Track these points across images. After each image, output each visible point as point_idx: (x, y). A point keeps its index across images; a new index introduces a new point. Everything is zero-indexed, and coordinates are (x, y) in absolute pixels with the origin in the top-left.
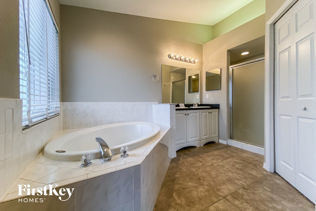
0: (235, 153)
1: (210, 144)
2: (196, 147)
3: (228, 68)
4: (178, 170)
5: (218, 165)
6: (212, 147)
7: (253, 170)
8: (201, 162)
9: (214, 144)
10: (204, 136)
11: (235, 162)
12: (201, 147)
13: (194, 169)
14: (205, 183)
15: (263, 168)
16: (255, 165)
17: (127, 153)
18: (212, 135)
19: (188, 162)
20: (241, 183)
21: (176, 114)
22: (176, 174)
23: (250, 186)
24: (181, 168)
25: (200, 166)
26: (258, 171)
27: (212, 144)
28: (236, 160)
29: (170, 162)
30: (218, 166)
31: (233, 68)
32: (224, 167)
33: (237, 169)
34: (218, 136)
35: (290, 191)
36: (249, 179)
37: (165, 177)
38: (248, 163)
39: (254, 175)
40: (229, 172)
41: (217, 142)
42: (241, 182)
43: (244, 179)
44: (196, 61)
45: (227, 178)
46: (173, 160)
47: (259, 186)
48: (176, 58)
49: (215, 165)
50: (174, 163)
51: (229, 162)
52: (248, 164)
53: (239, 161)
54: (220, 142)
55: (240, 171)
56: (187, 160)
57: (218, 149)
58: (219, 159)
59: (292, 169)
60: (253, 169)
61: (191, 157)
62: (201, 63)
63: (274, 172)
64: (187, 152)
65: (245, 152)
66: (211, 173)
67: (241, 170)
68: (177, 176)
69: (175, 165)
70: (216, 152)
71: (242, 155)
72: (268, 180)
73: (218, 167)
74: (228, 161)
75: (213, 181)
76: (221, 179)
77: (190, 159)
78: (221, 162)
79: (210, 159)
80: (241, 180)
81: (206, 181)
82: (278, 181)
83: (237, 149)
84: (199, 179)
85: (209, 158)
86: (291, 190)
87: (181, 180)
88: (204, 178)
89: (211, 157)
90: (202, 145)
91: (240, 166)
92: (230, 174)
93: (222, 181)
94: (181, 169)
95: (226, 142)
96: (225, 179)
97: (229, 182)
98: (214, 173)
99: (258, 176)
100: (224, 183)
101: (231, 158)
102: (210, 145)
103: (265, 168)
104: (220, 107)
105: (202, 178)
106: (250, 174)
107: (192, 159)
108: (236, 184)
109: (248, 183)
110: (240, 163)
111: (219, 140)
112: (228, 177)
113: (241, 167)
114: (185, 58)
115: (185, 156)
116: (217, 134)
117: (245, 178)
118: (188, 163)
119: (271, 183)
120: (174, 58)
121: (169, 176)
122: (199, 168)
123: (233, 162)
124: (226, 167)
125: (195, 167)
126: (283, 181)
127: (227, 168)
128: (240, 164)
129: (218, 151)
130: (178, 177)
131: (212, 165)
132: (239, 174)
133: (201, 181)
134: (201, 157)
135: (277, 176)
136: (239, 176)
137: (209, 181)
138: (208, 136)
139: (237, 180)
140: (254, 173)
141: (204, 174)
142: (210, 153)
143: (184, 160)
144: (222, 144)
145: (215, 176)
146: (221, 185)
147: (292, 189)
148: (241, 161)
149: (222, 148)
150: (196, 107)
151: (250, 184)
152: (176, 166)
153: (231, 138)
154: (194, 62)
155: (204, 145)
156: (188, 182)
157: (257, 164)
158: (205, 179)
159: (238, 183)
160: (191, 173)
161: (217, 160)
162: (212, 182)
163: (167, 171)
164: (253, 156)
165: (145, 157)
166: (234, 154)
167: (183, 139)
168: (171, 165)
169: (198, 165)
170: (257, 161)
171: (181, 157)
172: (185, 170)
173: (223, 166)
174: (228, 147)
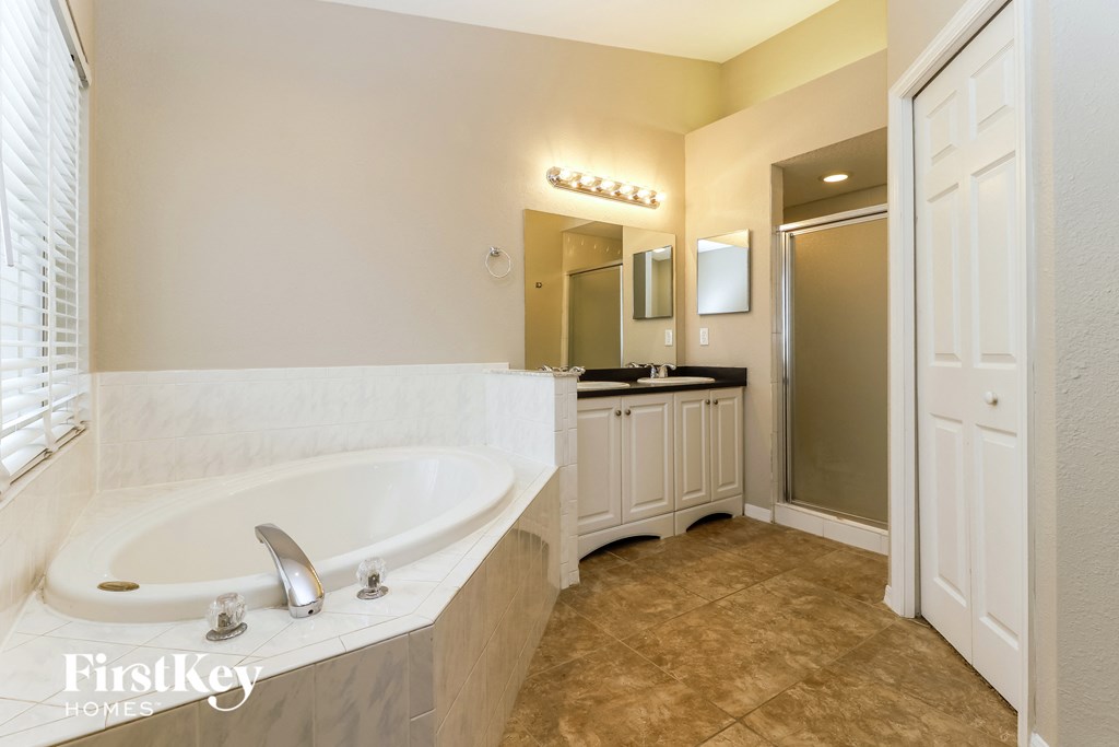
0: (796, 554)
1: (712, 522)
2: (658, 538)
3: (776, 233)
4: (584, 633)
5: (733, 604)
6: (717, 534)
7: (850, 614)
8: (673, 596)
9: (726, 521)
10: (688, 493)
11: (791, 589)
12: (675, 538)
13: (641, 626)
14: (677, 675)
15: (885, 605)
16: (859, 597)
17: (382, 583)
18: (720, 490)
19: (622, 599)
20: (801, 665)
21: (579, 412)
22: (575, 650)
23: (831, 673)
24: (595, 623)
25: (668, 611)
26: (864, 617)
27: (718, 525)
28: (796, 582)
29: (551, 606)
30: (730, 610)
31: (795, 233)
32: (753, 610)
33: (797, 613)
34: (741, 490)
35: (956, 679)
36: (832, 647)
37: (533, 662)
38: (838, 589)
39: (851, 632)
40: (768, 627)
41: (736, 513)
42: (802, 659)
43: (815, 648)
44: (662, 197)
45: (756, 651)
46: (566, 597)
47: (860, 668)
48: (580, 185)
49: (722, 603)
50: (567, 607)
51: (773, 589)
52: (836, 593)
53: (807, 584)
54: (748, 514)
55: (804, 622)
56: (621, 593)
57: (739, 542)
58: (739, 582)
59: (963, 602)
60: (848, 609)
61: (635, 578)
62: (681, 206)
63: (916, 617)
64: (622, 562)
65: (833, 550)
66: (704, 637)
67: (809, 617)
68: (576, 655)
69: (574, 615)
70: (731, 555)
71: (819, 562)
72: (892, 645)
73: (730, 613)
74: (769, 585)
75: (709, 665)
76: (737, 656)
77: (632, 587)
78: (742, 592)
79: (705, 582)
80: (804, 654)
81: (683, 667)
82: (923, 648)
83: (806, 538)
84: (660, 661)
85: (702, 578)
86: (958, 674)
87: (591, 669)
88: (677, 655)
89: (711, 576)
90: (681, 530)
91: (810, 603)
92: (770, 635)
93: (739, 663)
94: (595, 628)
95: (769, 512)
96: (749, 654)
97: (763, 665)
98: (713, 636)
99: (864, 635)
100: (745, 669)
101: (781, 576)
102: (710, 527)
103: (889, 605)
104: (751, 378)
105: (669, 657)
106: (837, 629)
107: (639, 587)
108: (784, 668)
109: (827, 660)
110: (809, 592)
111: (747, 506)
112: (760, 646)
113: (810, 607)
114: (618, 186)
115: (613, 579)
116: (737, 485)
117: (820, 644)
118: (624, 602)
119: (902, 654)
120: (574, 185)
121: (548, 658)
122: (661, 617)
123: (786, 592)
124: (760, 608)
125: (648, 618)
126: (939, 643)
127: (763, 614)
128: (810, 595)
129: (736, 552)
130: (579, 661)
131: (711, 604)
132: (802, 632)
133: (664, 668)
134: (674, 578)
135: (923, 631)
136: (800, 641)
137: (694, 666)
138: (703, 493)
139: (792, 652)
140: (851, 624)
141: (678, 642)
142: (709, 560)
143: (609, 593)
144: (755, 522)
145: (716, 645)
146: (734, 675)
147: (964, 671)
148: (812, 586)
149: (753, 538)
150: (660, 380)
151: (833, 665)
152: (576, 618)
153: (788, 496)
154: (653, 201)
155: (688, 530)
156: (617, 675)
157: (867, 593)
158: (682, 659)
159: (794, 665)
160: (630, 639)
161: (729, 586)
162: (702, 671)
163: (542, 640)
164: (857, 563)
165: (452, 593)
166: (794, 560)
167: (606, 512)
168: (557, 614)
169: (660, 609)
170: (866, 578)
171: (598, 583)
172: (607, 631)
173: (748, 608)
174: (775, 531)
